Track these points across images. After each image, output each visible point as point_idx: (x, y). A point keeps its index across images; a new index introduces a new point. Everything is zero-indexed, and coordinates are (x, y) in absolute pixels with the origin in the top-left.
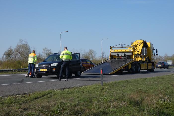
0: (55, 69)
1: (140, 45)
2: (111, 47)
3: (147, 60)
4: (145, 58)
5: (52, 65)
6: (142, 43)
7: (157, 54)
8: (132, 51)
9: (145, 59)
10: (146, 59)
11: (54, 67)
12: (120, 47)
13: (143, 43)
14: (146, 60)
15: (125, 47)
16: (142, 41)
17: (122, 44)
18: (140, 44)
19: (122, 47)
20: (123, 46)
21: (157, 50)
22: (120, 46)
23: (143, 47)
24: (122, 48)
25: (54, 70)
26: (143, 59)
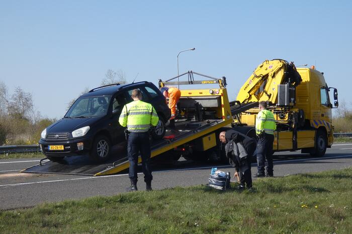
0: (82, 144)
1: (273, 76)
2: (160, 81)
3: (293, 121)
4: (287, 115)
5: (76, 134)
6: (280, 69)
7: (336, 104)
8: (220, 94)
9: (287, 119)
10: (290, 117)
11: (80, 139)
12: (185, 83)
13: (283, 70)
14: (290, 123)
15: (199, 83)
16: (280, 64)
17: (190, 73)
18: (274, 74)
19: (192, 83)
20: (196, 78)
21: (335, 90)
22: (185, 78)
23: (284, 81)
24: (191, 85)
25: (80, 145)
26: (281, 118)
